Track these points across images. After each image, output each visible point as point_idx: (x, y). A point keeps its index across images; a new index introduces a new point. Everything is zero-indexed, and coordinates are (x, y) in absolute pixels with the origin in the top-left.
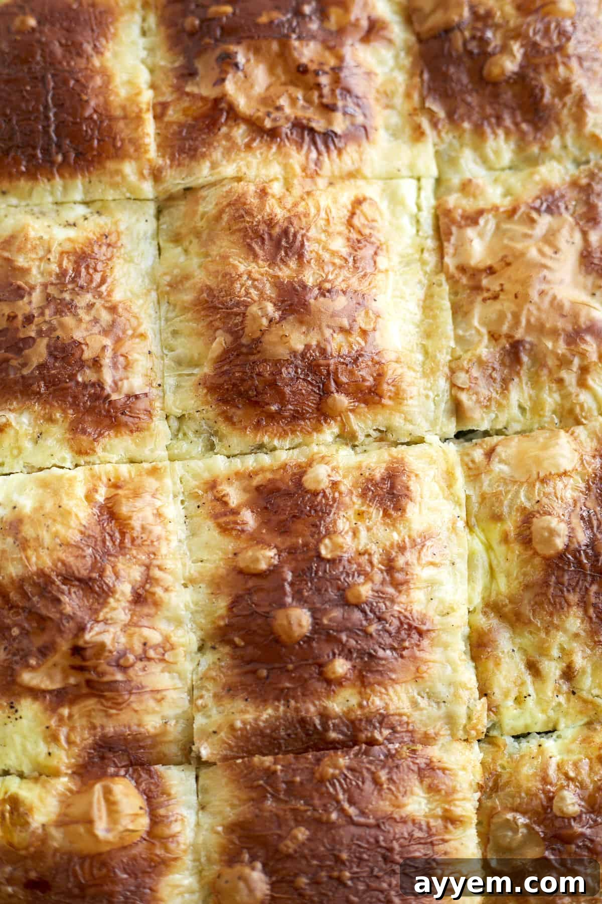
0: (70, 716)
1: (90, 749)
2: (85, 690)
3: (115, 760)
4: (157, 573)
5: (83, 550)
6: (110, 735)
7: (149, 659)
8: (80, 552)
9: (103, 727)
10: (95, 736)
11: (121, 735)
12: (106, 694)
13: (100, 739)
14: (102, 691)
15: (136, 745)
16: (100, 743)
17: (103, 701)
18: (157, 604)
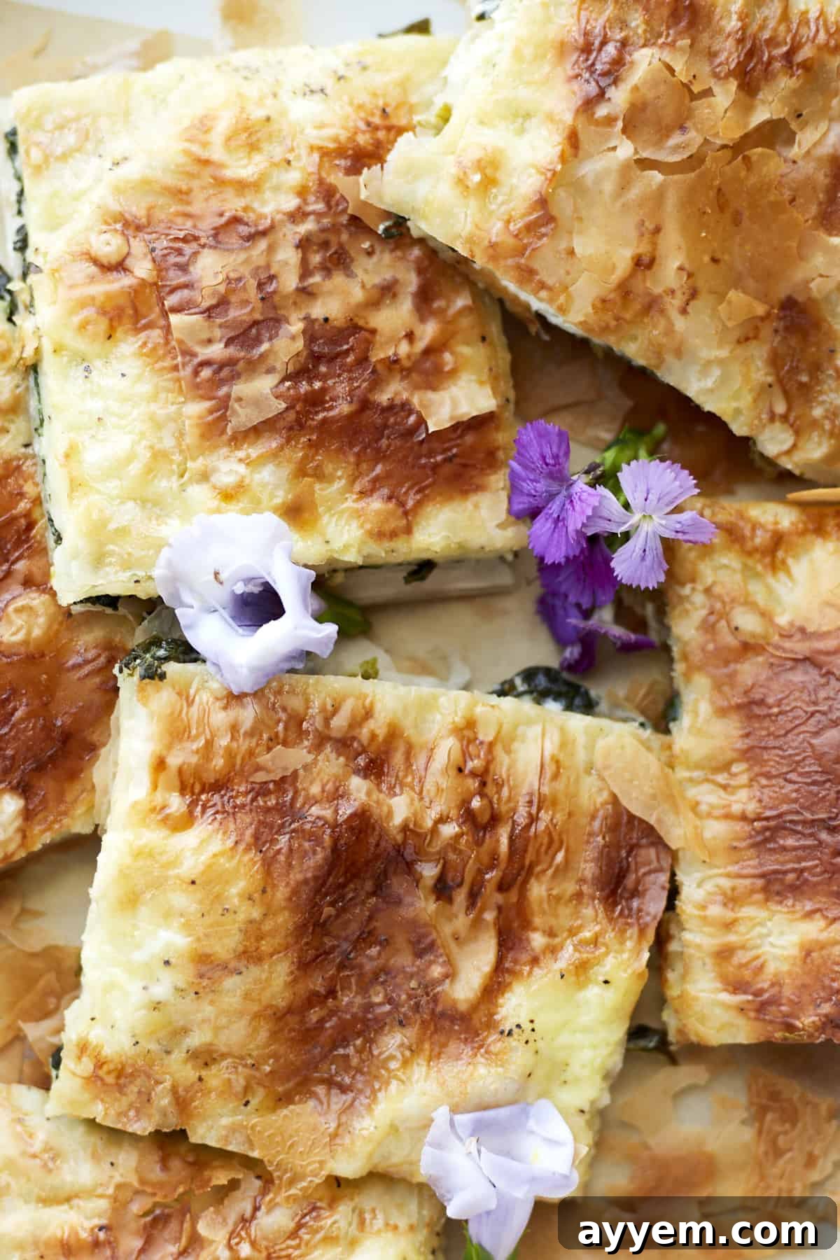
0: (551, 934)
1: (613, 911)
2: (513, 896)
3: (642, 871)
4: (339, 722)
5: (279, 851)
6: (597, 872)
7: (486, 770)
8: (282, 858)
9: (582, 880)
10: (593, 898)
11: (601, 853)
12: (527, 862)
13: (602, 890)
14: (522, 867)
15: (623, 829)
16: (607, 891)
17: (539, 869)
18: (394, 733)
